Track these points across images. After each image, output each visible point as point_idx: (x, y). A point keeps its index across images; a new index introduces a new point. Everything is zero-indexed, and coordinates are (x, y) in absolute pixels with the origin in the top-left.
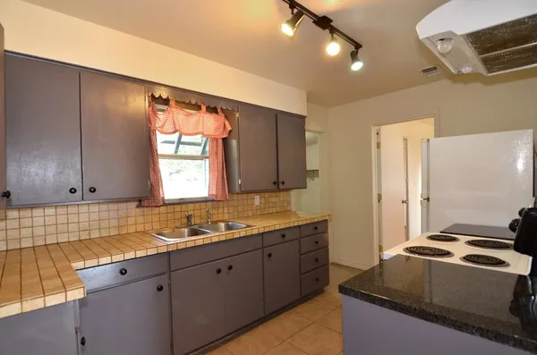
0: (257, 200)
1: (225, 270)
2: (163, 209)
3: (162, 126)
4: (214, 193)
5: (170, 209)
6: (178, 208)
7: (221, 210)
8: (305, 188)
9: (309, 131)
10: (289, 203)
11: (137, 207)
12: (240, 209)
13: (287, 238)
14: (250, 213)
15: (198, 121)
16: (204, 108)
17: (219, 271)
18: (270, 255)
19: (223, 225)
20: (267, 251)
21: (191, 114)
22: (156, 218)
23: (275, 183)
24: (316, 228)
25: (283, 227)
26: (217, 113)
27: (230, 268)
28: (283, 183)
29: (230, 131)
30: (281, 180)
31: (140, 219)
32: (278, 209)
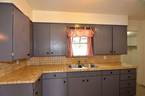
0: (105, 57)
1: (85, 81)
2: (73, 58)
3: (73, 35)
4: (88, 54)
5: (75, 58)
6: (77, 58)
7: (91, 60)
8: (127, 54)
9: (129, 31)
10: (120, 59)
11: (66, 57)
12: (98, 60)
13: (113, 74)
14: (102, 62)
15: (83, 32)
16: (85, 28)
17: (83, 81)
18: (105, 79)
19: (90, 65)
20: (104, 77)
21: (81, 31)
22: (71, 61)
23: (111, 52)
24: (129, 71)
25: (111, 69)
26: (90, 29)
27: (88, 80)
28: (115, 52)
29: (93, 35)
30: (114, 51)
31: (67, 61)
32: (115, 61)
